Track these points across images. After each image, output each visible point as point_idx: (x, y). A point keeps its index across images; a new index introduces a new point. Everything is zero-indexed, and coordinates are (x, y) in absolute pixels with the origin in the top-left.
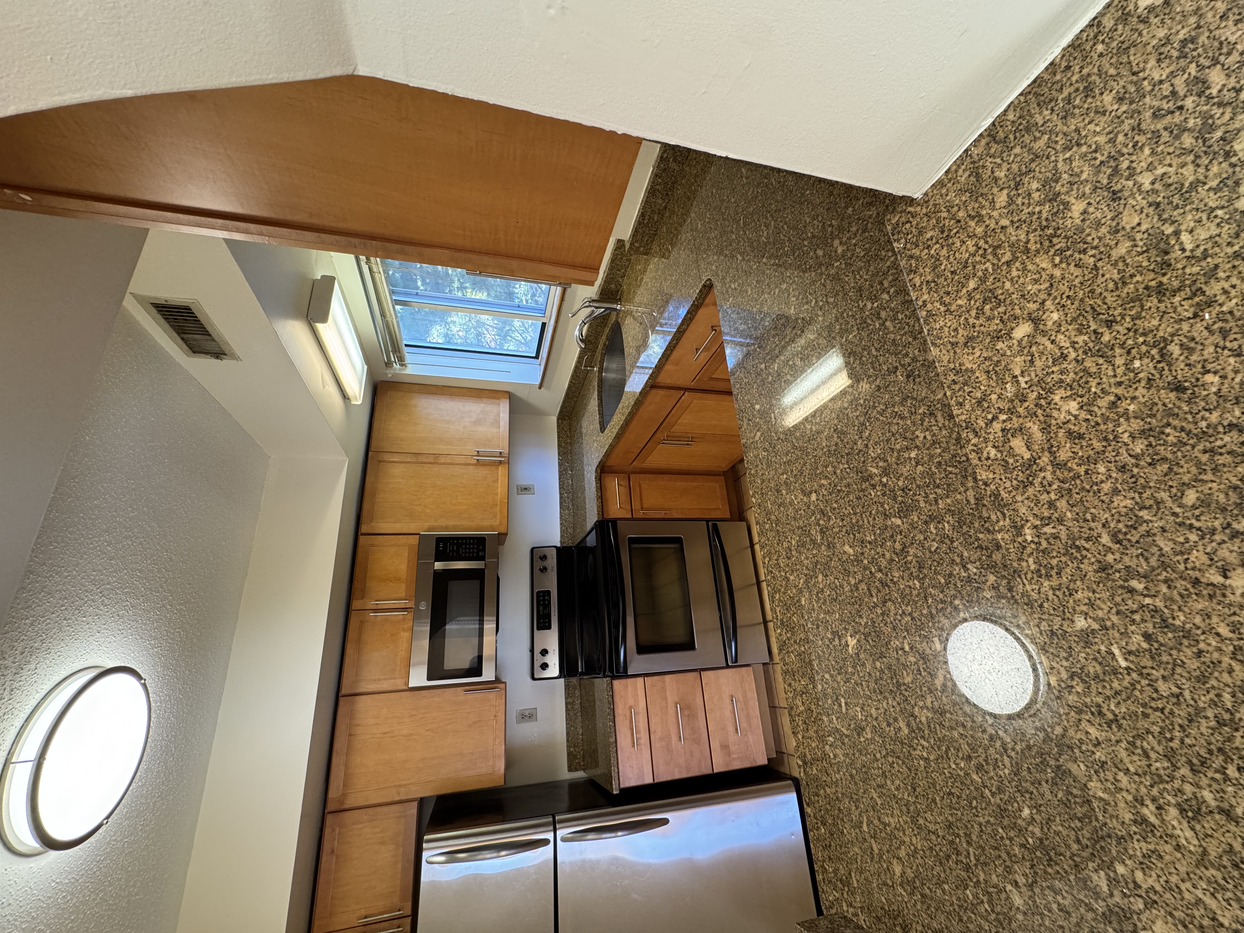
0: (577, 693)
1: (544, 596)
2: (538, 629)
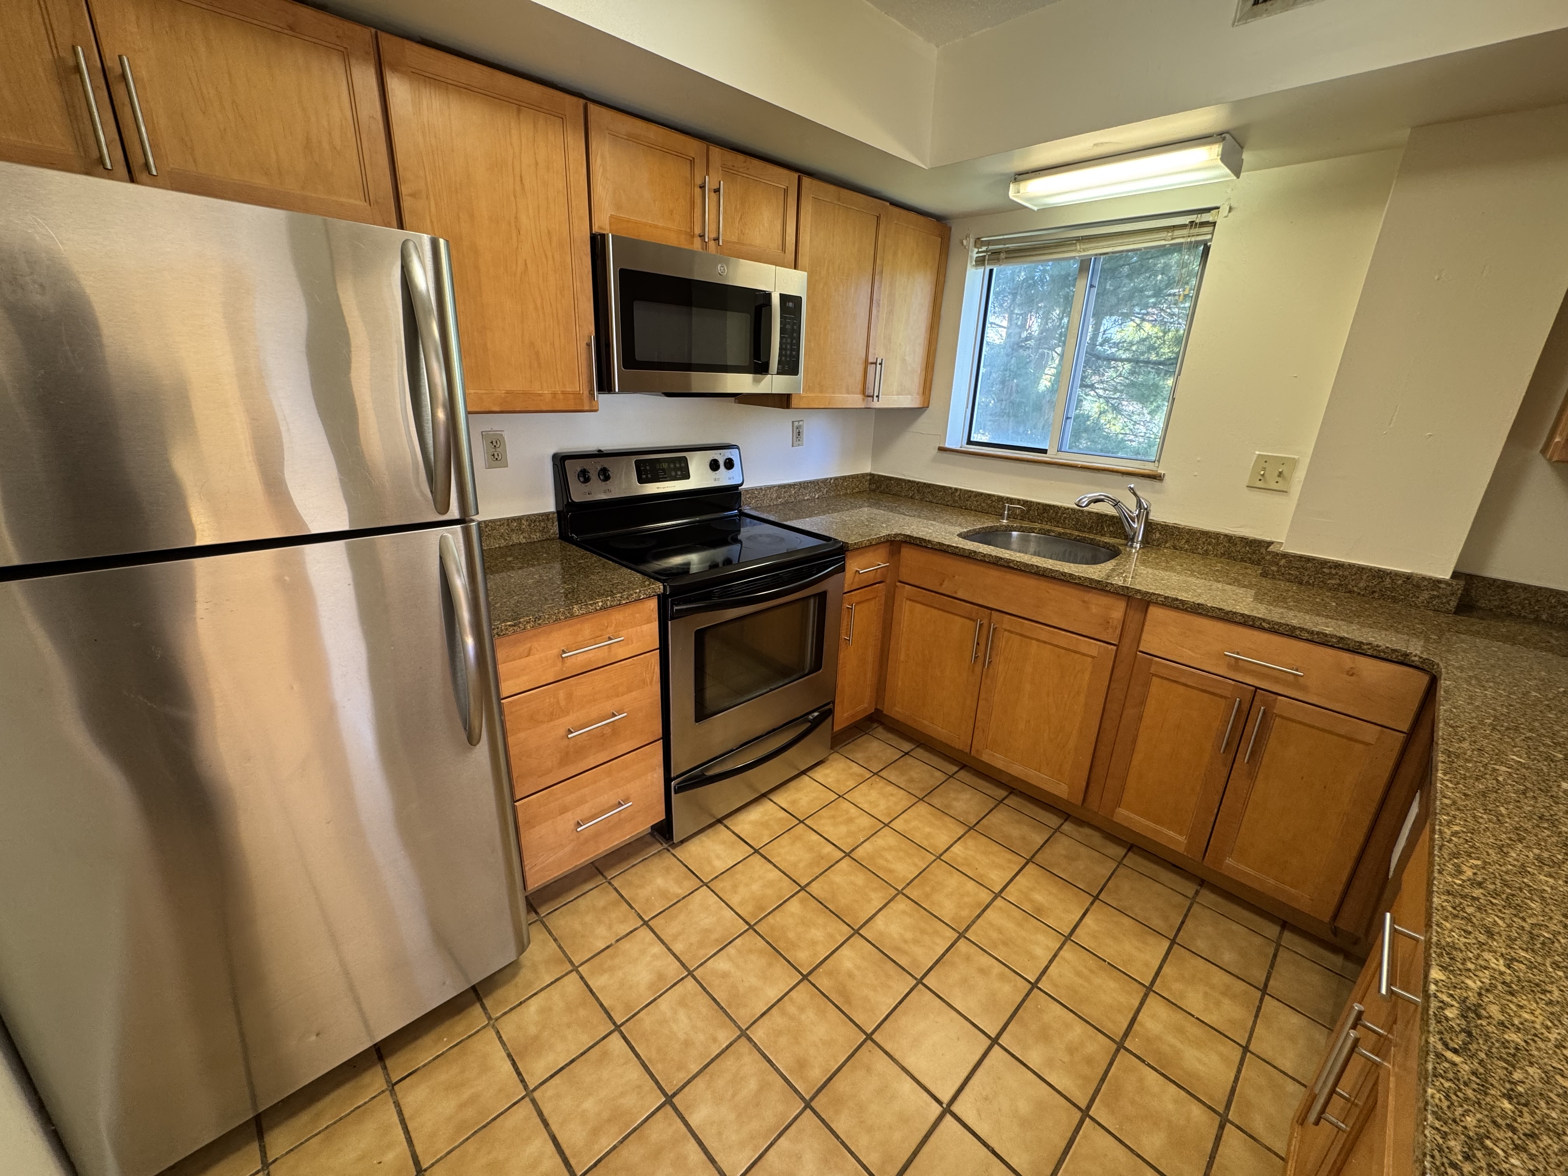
0: (536, 536)
1: (680, 469)
2: (638, 463)
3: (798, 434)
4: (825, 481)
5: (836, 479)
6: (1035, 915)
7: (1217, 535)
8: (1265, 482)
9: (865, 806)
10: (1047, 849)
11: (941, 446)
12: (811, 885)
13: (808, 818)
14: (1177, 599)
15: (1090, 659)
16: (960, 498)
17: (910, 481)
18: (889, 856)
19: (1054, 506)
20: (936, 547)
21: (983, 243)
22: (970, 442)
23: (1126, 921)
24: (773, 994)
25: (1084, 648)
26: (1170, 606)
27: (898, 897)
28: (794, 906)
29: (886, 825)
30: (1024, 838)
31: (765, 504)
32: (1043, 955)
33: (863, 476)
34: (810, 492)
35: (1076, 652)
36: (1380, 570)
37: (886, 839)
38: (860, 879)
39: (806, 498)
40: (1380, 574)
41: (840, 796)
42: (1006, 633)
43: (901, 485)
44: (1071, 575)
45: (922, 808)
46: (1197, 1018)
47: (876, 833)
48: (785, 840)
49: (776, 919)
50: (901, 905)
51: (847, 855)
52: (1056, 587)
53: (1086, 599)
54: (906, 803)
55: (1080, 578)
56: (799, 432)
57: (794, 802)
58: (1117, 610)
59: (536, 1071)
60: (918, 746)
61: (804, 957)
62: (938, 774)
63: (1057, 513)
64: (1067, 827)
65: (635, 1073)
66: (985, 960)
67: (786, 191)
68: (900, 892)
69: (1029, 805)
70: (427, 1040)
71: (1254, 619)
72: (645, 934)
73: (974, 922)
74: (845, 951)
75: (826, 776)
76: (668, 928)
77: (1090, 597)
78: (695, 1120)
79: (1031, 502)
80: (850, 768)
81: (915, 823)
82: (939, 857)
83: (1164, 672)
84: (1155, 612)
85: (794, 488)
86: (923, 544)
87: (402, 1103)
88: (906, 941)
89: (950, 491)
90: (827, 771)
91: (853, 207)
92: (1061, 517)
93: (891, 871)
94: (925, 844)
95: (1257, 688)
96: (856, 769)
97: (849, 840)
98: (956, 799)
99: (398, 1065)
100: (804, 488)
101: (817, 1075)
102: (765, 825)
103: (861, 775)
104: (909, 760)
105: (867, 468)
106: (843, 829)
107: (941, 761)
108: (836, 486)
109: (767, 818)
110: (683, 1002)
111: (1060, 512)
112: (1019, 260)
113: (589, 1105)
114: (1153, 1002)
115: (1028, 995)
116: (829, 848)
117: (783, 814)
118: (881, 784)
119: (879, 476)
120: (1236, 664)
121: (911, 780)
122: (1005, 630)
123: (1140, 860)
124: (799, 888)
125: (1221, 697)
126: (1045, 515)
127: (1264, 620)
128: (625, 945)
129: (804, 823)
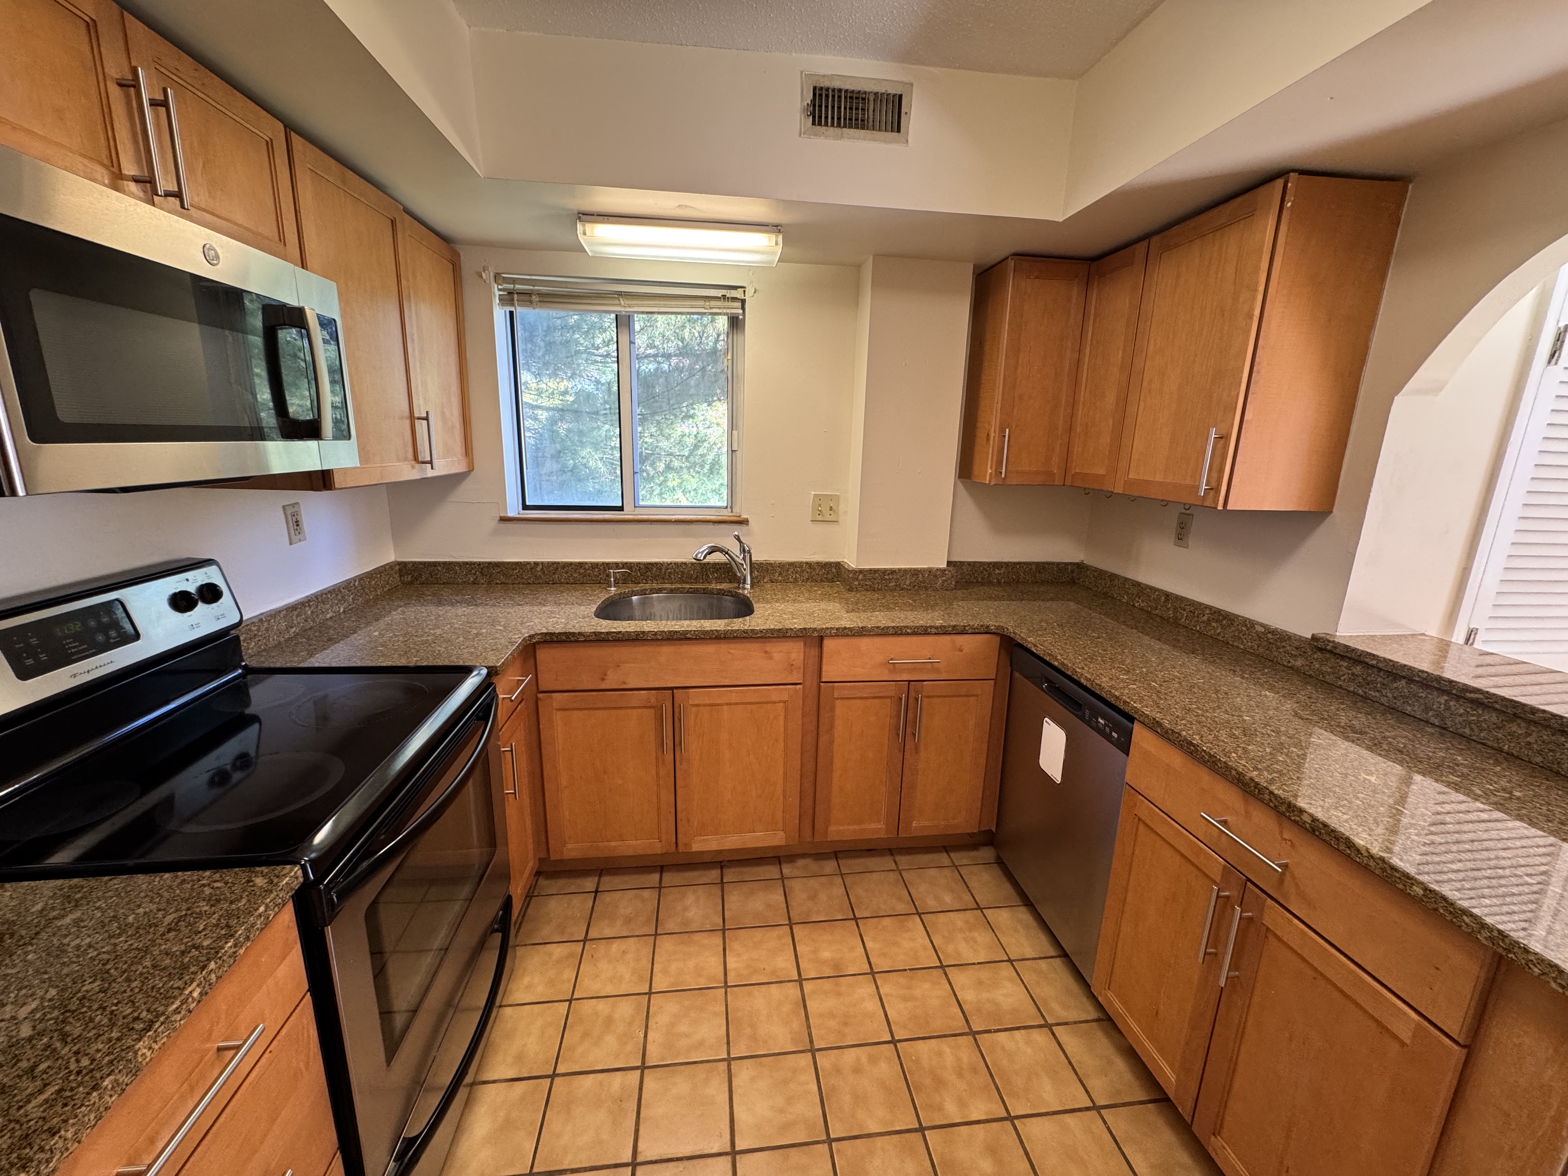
1: (113, 625)
3: (295, 524)
4: (347, 585)
5: (361, 578)
6: (838, 973)
7: (801, 564)
8: (823, 516)
9: (609, 990)
10: (793, 903)
11: (502, 515)
12: (640, 1149)
13: (556, 1063)
14: (845, 628)
15: (781, 704)
16: (544, 573)
17: (467, 563)
18: (683, 1028)
19: (656, 564)
20: (591, 638)
21: (506, 280)
22: (525, 507)
23: (887, 921)
25: (775, 697)
26: (842, 636)
27: (732, 1067)
29: (650, 993)
30: (768, 906)
31: (272, 643)
32: (874, 1006)
33: (391, 566)
34: (332, 606)
35: (767, 703)
36: (915, 570)
37: (664, 1011)
38: (681, 1085)
39: (329, 616)
40: (916, 572)
41: (570, 1001)
42: (693, 708)
43: (453, 569)
44: (752, 630)
45: (666, 945)
46: (978, 963)
47: (648, 1012)
48: (554, 1122)
50: (743, 1073)
51: (643, 1068)
52: (738, 646)
53: (768, 649)
54: (646, 951)
55: (761, 632)
56: (297, 522)
57: (520, 1058)
58: (796, 651)
60: (600, 876)
62: (646, 893)
63: (661, 569)
64: (786, 870)
66: (849, 1057)
67: (270, 145)
68: (729, 1060)
69: (745, 870)
71: (901, 628)
73: (809, 1027)
75: (529, 987)
77: (769, 647)
79: (631, 563)
80: (550, 955)
81: (673, 968)
82: (726, 986)
83: (846, 693)
84: (828, 643)
85: (310, 606)
86: (572, 639)
88: (782, 1111)
89: (528, 566)
90: (526, 980)
91: (362, 199)
92: (665, 573)
93: (701, 1044)
94: (703, 983)
95: (909, 681)
96: (558, 951)
97: (629, 1047)
98: (685, 909)
100: (323, 603)
102: (507, 1126)
103: (571, 955)
104: (605, 898)
105: (390, 556)
106: (611, 1040)
107: (636, 876)
108: (363, 589)
109: (502, 1114)
111: (664, 568)
112: (548, 305)
114: (953, 976)
115: (899, 1056)
116: (617, 1079)
117: (520, 1087)
118: (602, 947)
119: (414, 563)
120: (894, 668)
121: (628, 921)
122: (693, 705)
123: (850, 862)
124: (630, 1168)
125: (887, 697)
126: (649, 573)
127: (907, 627)
129: (558, 1075)
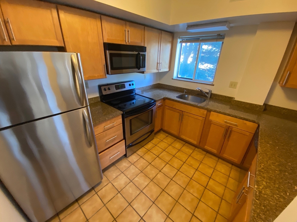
0: (96, 101)
1: (124, 86)
2: (115, 86)
6: (191, 166)
8: (232, 86)
9: (160, 147)
10: (193, 153)
12: (152, 163)
15: (200, 120)
18: (165, 156)
22: (178, 77)
23: (207, 166)
24: (146, 184)
28: (149, 167)
29: (164, 150)
30: (189, 152)
32: (192, 173)
35: (198, 119)
37: (164, 153)
38: (160, 161)
40: (251, 104)
41: (156, 145)
44: (197, 106)
45: (170, 147)
46: (218, 182)
47: (162, 152)
48: (146, 154)
49: (146, 170)
50: (168, 165)
51: (158, 156)
54: (168, 146)
55: (199, 106)
57: (148, 147)
58: (205, 112)
59: (105, 201)
60: (169, 135)
61: (151, 177)
62: (173, 140)
64: (196, 149)
65: (123, 200)
66: (183, 175)
68: (167, 163)
70: (85, 197)
72: (122, 175)
73: (180, 168)
74: (158, 175)
75: (153, 142)
76: (127, 173)
77: (200, 109)
78: (134, 207)
80: (157, 140)
82: (174, 156)
84: (212, 112)
87: (82, 208)
88: (169, 172)
93: (165, 159)
94: (171, 153)
95: (230, 126)
97: (158, 154)
98: (176, 145)
99: (80, 202)
101: (155, 197)
102: (143, 152)
103: (159, 141)
104: (168, 137)
106: (157, 152)
107: (173, 137)
109: (143, 150)
110: (130, 187)
113: (115, 206)
114: (211, 180)
115: (190, 181)
116: (154, 155)
117: (146, 149)
118: (163, 142)
120: (226, 122)
121: (168, 141)
122: (185, 115)
124: (150, 164)
125: (223, 127)
127: (231, 115)
128: (119, 177)
129: (150, 151)
